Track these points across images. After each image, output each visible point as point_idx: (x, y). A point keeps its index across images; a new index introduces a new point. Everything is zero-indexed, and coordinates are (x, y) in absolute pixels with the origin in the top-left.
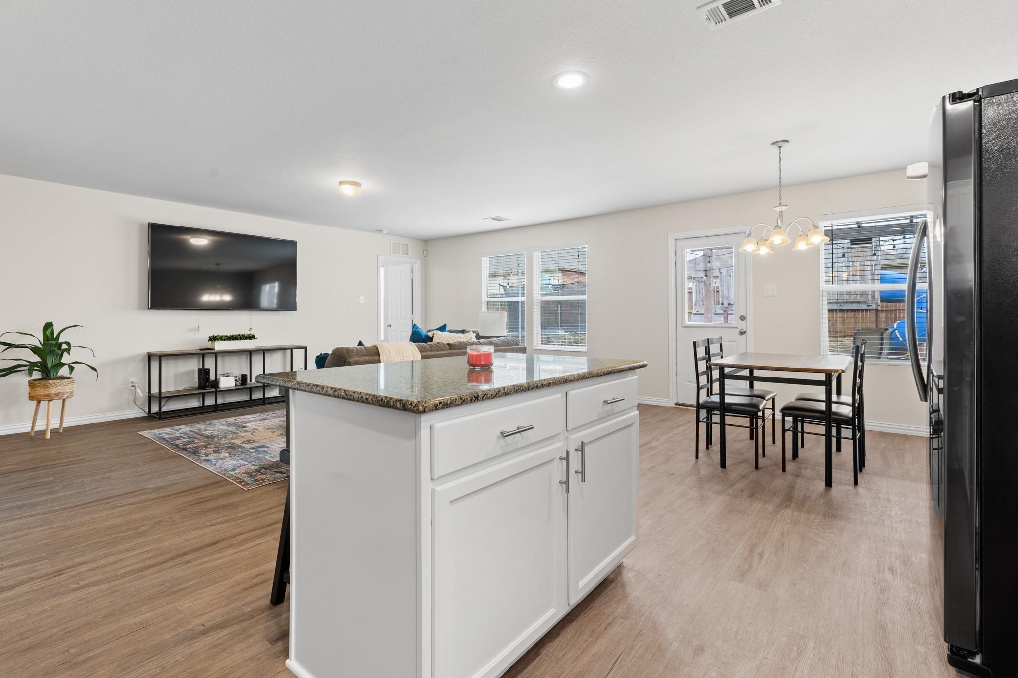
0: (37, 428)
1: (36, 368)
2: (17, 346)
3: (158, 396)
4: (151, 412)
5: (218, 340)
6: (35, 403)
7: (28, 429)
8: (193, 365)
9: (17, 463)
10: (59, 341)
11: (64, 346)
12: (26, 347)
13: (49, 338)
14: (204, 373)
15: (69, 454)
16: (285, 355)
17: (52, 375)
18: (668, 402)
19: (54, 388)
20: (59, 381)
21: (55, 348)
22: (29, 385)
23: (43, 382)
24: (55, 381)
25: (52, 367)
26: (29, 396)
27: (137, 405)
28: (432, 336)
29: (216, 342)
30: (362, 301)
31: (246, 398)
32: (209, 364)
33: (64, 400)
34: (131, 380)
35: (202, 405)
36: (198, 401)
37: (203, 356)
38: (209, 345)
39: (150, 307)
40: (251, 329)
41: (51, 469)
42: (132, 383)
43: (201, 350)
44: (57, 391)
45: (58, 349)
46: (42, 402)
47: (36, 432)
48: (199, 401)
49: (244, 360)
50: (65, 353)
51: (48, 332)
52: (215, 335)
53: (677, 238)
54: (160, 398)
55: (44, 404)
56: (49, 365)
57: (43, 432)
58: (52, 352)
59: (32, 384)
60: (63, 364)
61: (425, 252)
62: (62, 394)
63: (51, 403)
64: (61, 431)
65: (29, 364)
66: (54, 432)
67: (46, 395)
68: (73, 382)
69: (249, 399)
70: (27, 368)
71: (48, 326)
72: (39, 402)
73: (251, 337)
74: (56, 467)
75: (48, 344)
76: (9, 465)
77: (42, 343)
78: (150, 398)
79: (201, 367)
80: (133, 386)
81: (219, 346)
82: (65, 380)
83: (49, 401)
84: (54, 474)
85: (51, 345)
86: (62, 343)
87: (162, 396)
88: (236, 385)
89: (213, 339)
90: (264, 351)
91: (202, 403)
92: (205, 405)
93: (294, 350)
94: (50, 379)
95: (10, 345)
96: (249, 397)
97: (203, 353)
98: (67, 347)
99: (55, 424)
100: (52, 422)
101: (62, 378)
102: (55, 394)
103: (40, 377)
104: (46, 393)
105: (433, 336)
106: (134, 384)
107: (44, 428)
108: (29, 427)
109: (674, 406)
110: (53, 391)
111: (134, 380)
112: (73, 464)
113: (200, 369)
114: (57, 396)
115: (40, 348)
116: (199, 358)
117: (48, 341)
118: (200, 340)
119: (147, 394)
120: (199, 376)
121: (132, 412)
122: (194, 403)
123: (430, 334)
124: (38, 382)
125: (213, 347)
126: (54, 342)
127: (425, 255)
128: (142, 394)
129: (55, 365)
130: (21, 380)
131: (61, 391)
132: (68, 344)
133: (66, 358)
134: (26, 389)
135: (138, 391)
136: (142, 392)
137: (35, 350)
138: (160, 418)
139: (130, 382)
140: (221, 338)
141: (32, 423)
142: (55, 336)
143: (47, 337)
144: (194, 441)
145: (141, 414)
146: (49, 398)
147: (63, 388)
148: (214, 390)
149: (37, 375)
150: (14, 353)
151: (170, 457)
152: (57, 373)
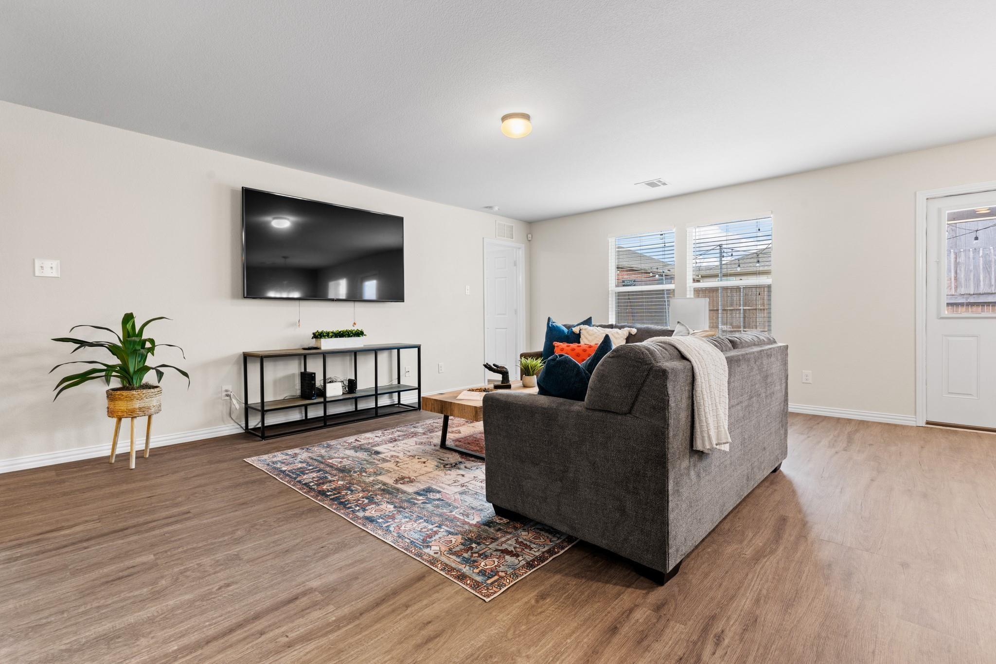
0: (119, 450)
1: (114, 374)
2: (91, 345)
3: (260, 408)
4: (249, 428)
5: (324, 336)
6: (115, 420)
7: (108, 453)
8: (294, 368)
9: (96, 517)
10: (142, 338)
11: (148, 345)
12: (102, 345)
13: (131, 334)
14: (307, 378)
15: (167, 500)
16: (390, 356)
17: (136, 383)
18: (915, 419)
19: (139, 400)
20: (145, 391)
21: (138, 347)
22: (108, 397)
23: (125, 393)
24: (139, 391)
25: (135, 372)
26: (108, 411)
27: (232, 419)
28: (578, 332)
29: (322, 339)
30: (468, 292)
31: (350, 408)
32: (314, 366)
33: (150, 417)
34: (225, 387)
35: (304, 418)
36: (299, 413)
37: (305, 357)
38: (313, 343)
39: (245, 296)
40: (355, 324)
41: (147, 531)
42: (227, 391)
43: (304, 349)
44: (142, 405)
45: (141, 348)
46: (123, 419)
47: (117, 456)
48: (301, 412)
49: (348, 361)
50: (149, 354)
51: (129, 326)
52: (320, 331)
53: (928, 197)
54: (263, 411)
55: (125, 422)
56: (131, 370)
57: (126, 456)
58: (135, 352)
59: (111, 395)
60: (148, 369)
61: (530, 236)
62: (149, 408)
63: (135, 420)
64: (147, 456)
65: (105, 368)
66: (140, 455)
67: (129, 410)
68: (160, 392)
69: (354, 410)
70: (103, 374)
71: (128, 318)
72: (120, 419)
73: (359, 334)
74: (153, 529)
75: (130, 342)
76: (87, 521)
77: (122, 340)
78: (248, 409)
79: (303, 371)
80: (227, 395)
81: (327, 344)
82: (152, 390)
83: (132, 418)
84: (153, 545)
85: (135, 342)
86: (145, 341)
87: (265, 409)
88: (343, 393)
89: (318, 336)
90: (376, 351)
91: (304, 415)
92: (308, 418)
93: (401, 350)
94: (133, 389)
95: (82, 343)
96: (354, 407)
97: (305, 354)
98: (151, 346)
99: (140, 445)
100: (137, 443)
101: (148, 387)
102: (140, 408)
103: (119, 385)
104: (129, 408)
105: (580, 333)
106: (228, 393)
107: (127, 450)
108: (108, 449)
109: (924, 425)
110: (137, 404)
111: (229, 387)
112: (177, 522)
113: (301, 373)
114: (143, 411)
115: (119, 347)
116: (300, 360)
117: (128, 337)
118: (302, 337)
119: (244, 405)
120: (301, 382)
121: (227, 428)
122: (295, 416)
123: (576, 330)
124: (119, 392)
125: (319, 346)
126: (137, 339)
127: (530, 239)
128: (238, 405)
129: (138, 370)
130: (97, 389)
131: (146, 405)
132: (152, 341)
133: (151, 361)
134: (104, 402)
135: (234, 401)
136: (238, 403)
137: (113, 349)
138: (264, 438)
139: (224, 389)
140: (327, 335)
141: (112, 443)
142: (137, 330)
143: (128, 332)
144: (326, 477)
145: (237, 430)
146: (132, 415)
147: (149, 400)
148: (322, 400)
149: (115, 383)
150: (88, 353)
151: (311, 510)
152: (141, 380)
